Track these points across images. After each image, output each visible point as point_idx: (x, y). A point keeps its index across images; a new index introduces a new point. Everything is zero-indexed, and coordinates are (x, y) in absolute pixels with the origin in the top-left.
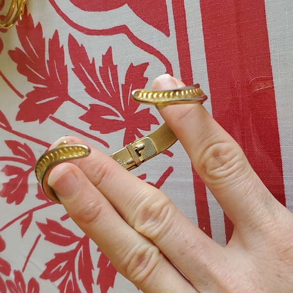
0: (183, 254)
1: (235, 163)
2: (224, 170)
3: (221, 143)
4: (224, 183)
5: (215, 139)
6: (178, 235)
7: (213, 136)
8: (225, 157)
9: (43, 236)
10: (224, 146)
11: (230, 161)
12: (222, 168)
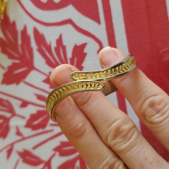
0: (142, 167)
1: (167, 111)
2: (159, 117)
3: (155, 96)
4: (160, 127)
5: (150, 94)
6: (140, 153)
7: (148, 91)
8: (159, 107)
9: (21, 160)
10: (157, 98)
11: (163, 110)
12: (158, 115)
